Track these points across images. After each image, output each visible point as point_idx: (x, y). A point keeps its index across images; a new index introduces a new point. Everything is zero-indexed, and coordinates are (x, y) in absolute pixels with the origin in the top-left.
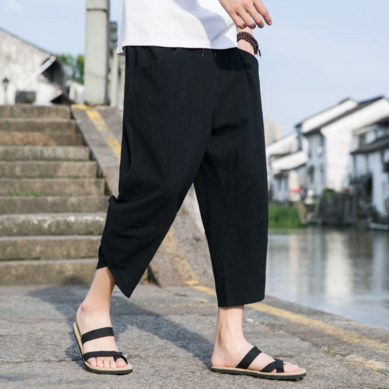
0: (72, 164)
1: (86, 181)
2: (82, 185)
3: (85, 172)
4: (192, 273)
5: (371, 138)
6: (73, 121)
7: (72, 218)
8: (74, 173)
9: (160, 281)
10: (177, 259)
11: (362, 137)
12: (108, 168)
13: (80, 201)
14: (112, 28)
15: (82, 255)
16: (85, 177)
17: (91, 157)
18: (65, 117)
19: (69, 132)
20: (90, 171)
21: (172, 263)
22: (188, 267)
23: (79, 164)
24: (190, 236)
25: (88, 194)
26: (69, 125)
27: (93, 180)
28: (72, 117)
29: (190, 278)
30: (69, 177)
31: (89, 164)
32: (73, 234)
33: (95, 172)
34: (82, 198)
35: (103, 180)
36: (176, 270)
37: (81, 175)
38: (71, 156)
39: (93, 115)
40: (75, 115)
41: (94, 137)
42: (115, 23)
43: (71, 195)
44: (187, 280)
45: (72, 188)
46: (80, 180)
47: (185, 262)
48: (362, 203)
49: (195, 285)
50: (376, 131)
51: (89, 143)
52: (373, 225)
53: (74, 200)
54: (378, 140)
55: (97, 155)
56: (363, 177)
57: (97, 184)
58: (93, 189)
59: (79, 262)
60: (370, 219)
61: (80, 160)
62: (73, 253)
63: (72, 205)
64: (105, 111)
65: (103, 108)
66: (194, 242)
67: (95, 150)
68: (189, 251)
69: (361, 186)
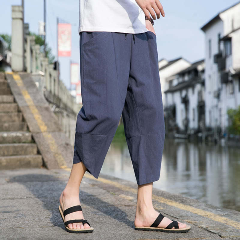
0: (5, 105)
1: (13, 114)
2: (11, 117)
3: (12, 110)
4: (64, 162)
5: (175, 83)
6: (6, 81)
7: (5, 135)
8: (7, 110)
9: (49, 166)
10: (57, 155)
11: (171, 82)
12: (23, 107)
13: (9, 125)
14: (26, 27)
15: (11, 153)
16: (12, 112)
17: (15, 101)
18: (2, 78)
19: (4, 87)
20: (14, 109)
21: (54, 157)
22: (62, 159)
23: (9, 105)
24: (64, 143)
25: (14, 121)
26: (4, 83)
27: (16, 114)
28: (6, 79)
29: (63, 165)
30: (4, 112)
31: (14, 105)
32: (6, 143)
33: (17, 109)
34: (11, 124)
35: (21, 114)
36: (56, 161)
37: (10, 111)
38: (5, 100)
39: (16, 77)
40: (7, 77)
41: (16, 90)
42: (27, 24)
43: (5, 122)
44: (61, 165)
45: (5, 118)
46: (9, 114)
47: (61, 156)
48: (171, 122)
49: (65, 168)
50: (178, 79)
51: (14, 93)
52: (177, 135)
53: (6, 125)
54: (179, 84)
55: (17, 100)
56: (171, 106)
57: (18, 116)
58: (16, 118)
59: (9, 158)
60: (175, 132)
61: (10, 103)
62: (6, 153)
63: (6, 127)
64: (23, 75)
65: (22, 73)
66: (66, 146)
67: (17, 97)
68: (63, 151)
69: (170, 112)
